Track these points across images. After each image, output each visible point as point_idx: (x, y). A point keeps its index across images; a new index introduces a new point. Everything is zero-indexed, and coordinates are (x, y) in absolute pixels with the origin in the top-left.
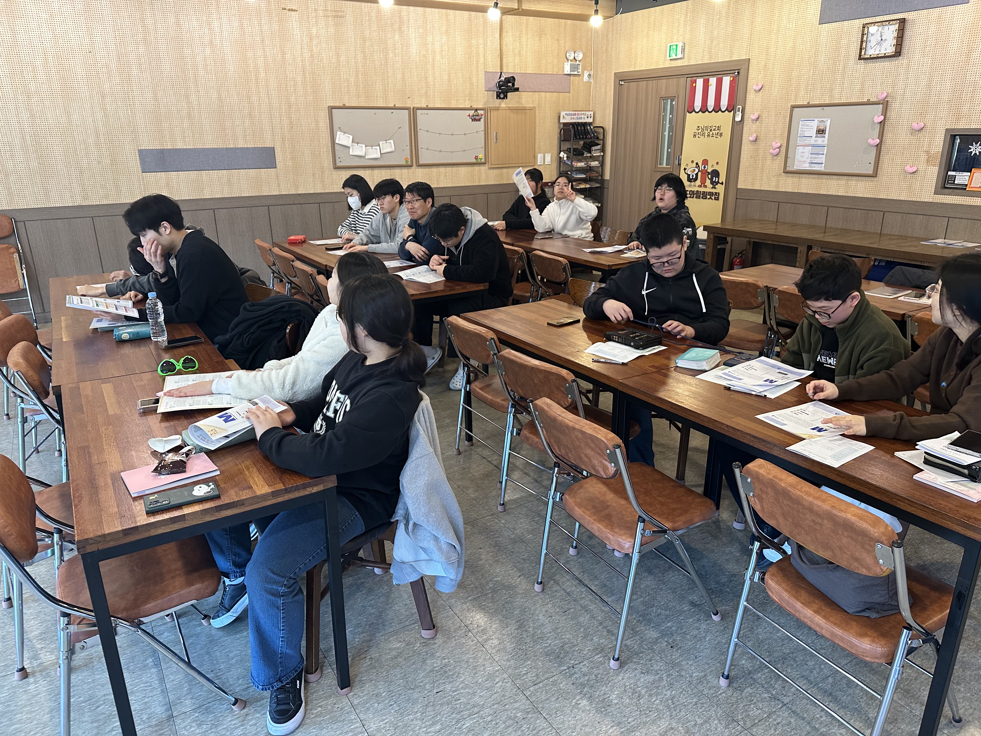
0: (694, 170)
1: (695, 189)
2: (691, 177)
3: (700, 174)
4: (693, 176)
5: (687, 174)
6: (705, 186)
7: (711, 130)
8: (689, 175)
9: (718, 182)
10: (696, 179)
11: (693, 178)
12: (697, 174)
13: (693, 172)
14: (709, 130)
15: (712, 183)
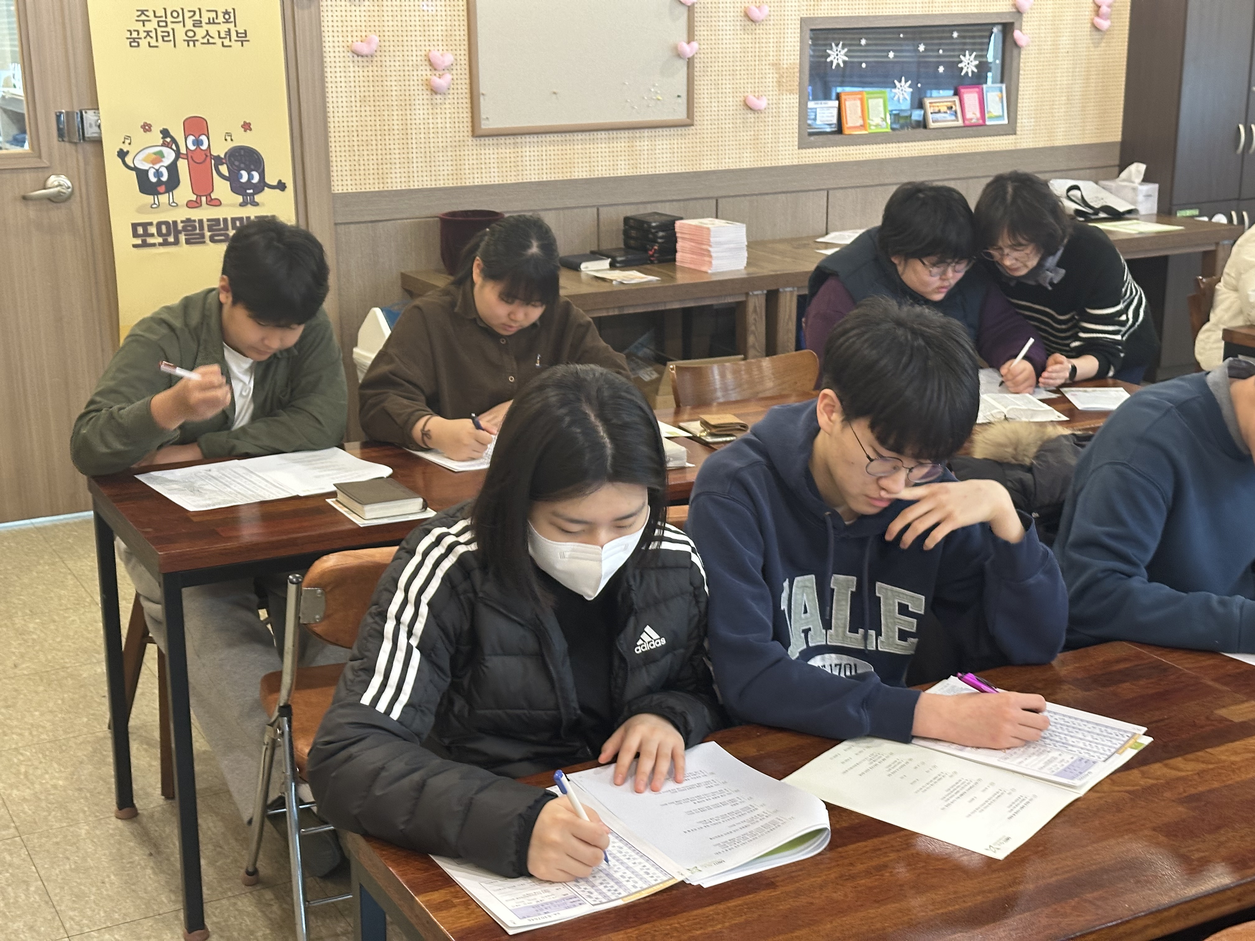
0: (160, 156)
1: (180, 215)
2: (153, 179)
3: (183, 165)
4: (158, 174)
5: (135, 169)
6: (216, 203)
7: (198, 24)
8: (142, 175)
9: (262, 185)
10: (173, 183)
11: (160, 183)
12: (173, 168)
13: (154, 162)
14: (189, 24)
15: (237, 188)
